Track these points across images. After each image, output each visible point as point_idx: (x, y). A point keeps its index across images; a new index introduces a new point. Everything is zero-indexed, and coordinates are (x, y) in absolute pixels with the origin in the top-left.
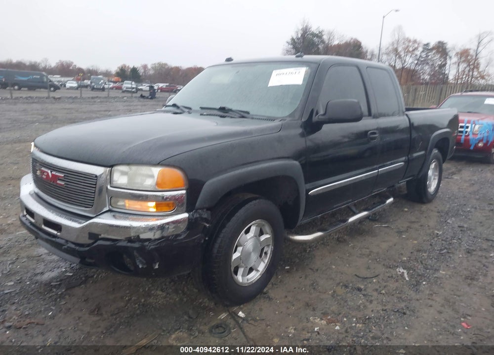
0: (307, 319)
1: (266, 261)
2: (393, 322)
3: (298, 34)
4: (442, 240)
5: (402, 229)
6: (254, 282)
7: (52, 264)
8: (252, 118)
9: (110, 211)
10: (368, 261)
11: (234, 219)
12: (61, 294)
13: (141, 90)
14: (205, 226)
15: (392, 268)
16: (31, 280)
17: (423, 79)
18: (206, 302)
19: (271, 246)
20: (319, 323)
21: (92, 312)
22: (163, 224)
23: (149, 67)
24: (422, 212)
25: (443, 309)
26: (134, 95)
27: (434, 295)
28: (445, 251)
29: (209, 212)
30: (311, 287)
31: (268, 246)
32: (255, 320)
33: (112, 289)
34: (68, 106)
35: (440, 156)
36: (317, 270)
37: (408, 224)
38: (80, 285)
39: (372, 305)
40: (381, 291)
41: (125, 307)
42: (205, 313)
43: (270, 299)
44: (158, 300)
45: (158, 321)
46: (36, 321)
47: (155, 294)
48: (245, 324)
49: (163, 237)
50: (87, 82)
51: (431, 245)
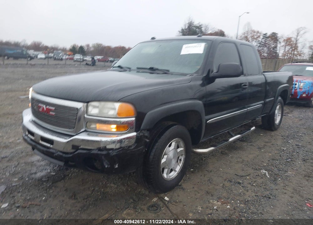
0: (209, 201)
1: (181, 165)
2: (263, 203)
3: (185, 26)
4: (287, 153)
5: (261, 147)
6: (173, 178)
7: (41, 167)
8: (172, 74)
9: (85, 131)
10: (242, 166)
11: (163, 137)
12: (49, 186)
13: (86, 60)
14: (146, 141)
15: (258, 170)
16: (28, 177)
17: (263, 56)
18: (143, 191)
19: (183, 155)
20: (216, 204)
21: (70, 198)
22: (122, 139)
23: (91, 46)
24: (272, 136)
25: (293, 195)
26: (82, 63)
27: (287, 186)
28: (290, 159)
29: (148, 132)
30: (208, 182)
31: (182, 155)
32: (176, 202)
33: (81, 183)
34: (40, 69)
35: (282, 101)
36: (211, 171)
37: (265, 144)
38: (61, 180)
39: (248, 193)
40: (253, 184)
41: (92, 194)
42: (143, 198)
43: (183, 189)
44: (112, 190)
45: (114, 203)
46: (35, 203)
47: (110, 186)
48: (170, 205)
49: (121, 148)
50: (51, 55)
51: (280, 156)
